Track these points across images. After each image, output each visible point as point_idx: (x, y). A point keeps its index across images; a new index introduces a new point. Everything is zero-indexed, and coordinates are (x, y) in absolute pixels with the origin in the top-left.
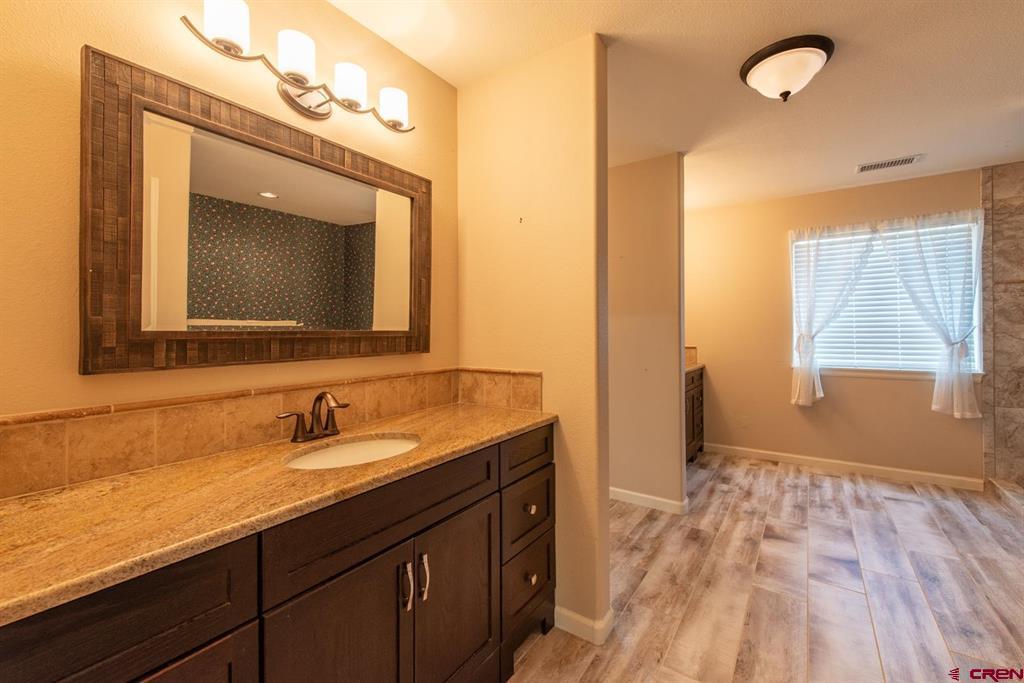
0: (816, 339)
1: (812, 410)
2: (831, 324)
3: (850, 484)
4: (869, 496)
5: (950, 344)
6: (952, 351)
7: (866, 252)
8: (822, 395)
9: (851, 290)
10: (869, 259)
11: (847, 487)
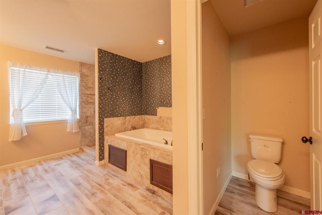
0: (23, 111)
1: (21, 142)
2: (31, 105)
3: (40, 166)
4: (49, 167)
5: (72, 111)
6: (73, 113)
7: (46, 78)
8: (26, 134)
9: (39, 92)
10: (47, 81)
11: (39, 168)
